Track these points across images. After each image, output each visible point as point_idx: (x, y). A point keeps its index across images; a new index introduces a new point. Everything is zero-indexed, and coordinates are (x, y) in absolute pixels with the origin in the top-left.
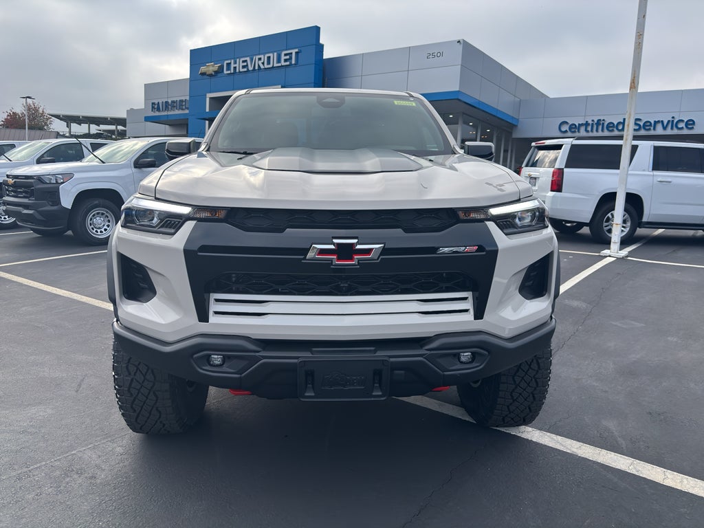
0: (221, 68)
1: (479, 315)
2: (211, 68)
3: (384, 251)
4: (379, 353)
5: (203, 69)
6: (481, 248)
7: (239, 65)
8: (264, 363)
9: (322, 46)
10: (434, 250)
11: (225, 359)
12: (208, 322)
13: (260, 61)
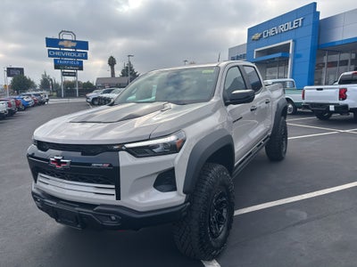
0: (262, 35)
1: (118, 198)
2: (257, 36)
3: (71, 163)
5: (253, 37)
6: (110, 165)
7: (271, 32)
9: (319, 13)
10: (90, 164)
13: (282, 28)
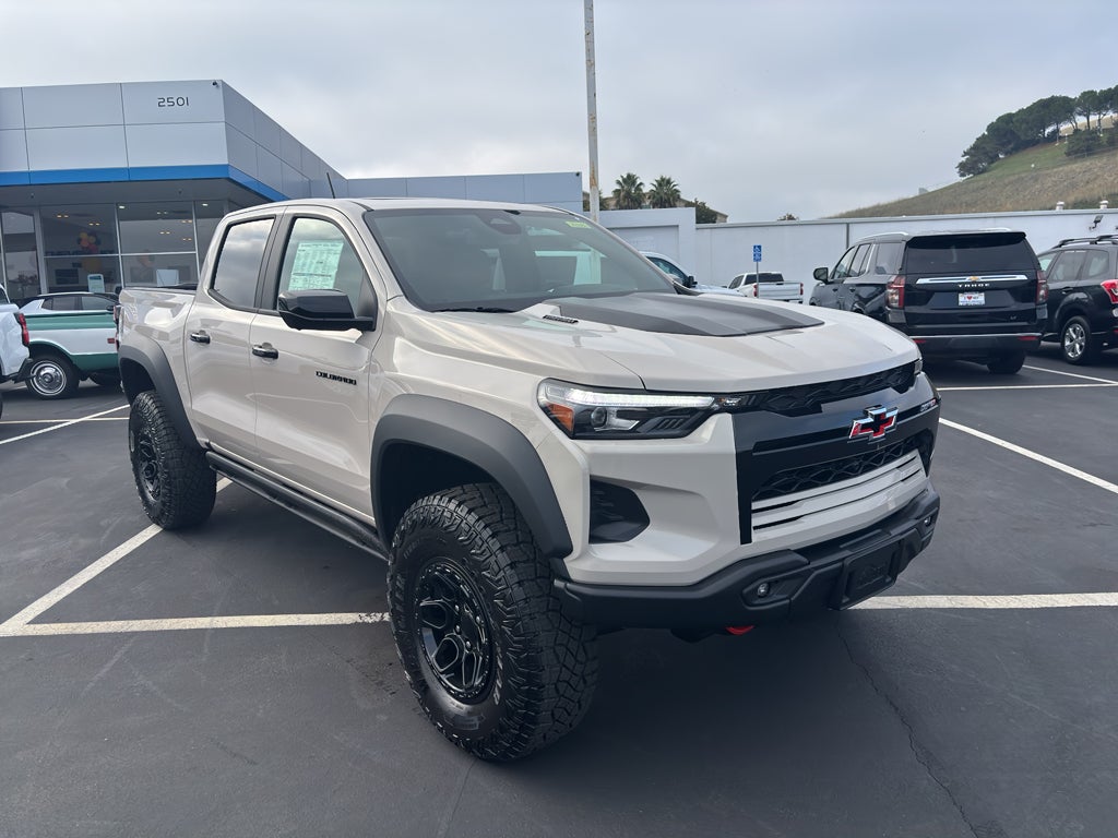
4: (894, 532)
8: (817, 575)
11: (770, 586)
12: (750, 542)
